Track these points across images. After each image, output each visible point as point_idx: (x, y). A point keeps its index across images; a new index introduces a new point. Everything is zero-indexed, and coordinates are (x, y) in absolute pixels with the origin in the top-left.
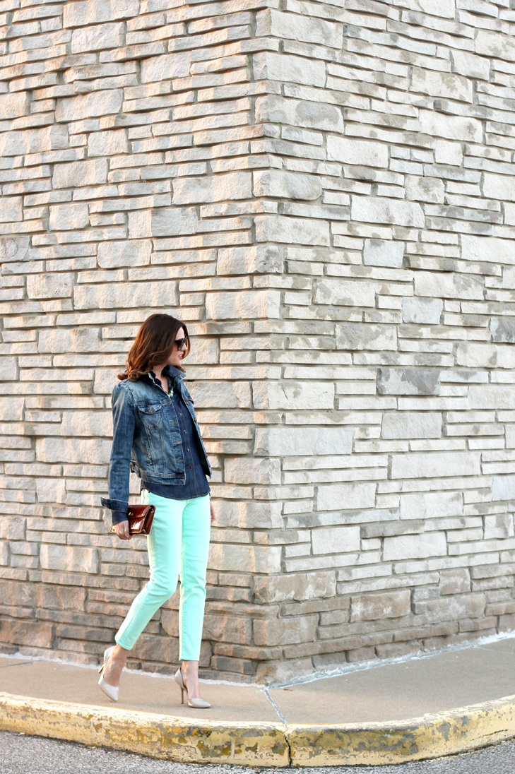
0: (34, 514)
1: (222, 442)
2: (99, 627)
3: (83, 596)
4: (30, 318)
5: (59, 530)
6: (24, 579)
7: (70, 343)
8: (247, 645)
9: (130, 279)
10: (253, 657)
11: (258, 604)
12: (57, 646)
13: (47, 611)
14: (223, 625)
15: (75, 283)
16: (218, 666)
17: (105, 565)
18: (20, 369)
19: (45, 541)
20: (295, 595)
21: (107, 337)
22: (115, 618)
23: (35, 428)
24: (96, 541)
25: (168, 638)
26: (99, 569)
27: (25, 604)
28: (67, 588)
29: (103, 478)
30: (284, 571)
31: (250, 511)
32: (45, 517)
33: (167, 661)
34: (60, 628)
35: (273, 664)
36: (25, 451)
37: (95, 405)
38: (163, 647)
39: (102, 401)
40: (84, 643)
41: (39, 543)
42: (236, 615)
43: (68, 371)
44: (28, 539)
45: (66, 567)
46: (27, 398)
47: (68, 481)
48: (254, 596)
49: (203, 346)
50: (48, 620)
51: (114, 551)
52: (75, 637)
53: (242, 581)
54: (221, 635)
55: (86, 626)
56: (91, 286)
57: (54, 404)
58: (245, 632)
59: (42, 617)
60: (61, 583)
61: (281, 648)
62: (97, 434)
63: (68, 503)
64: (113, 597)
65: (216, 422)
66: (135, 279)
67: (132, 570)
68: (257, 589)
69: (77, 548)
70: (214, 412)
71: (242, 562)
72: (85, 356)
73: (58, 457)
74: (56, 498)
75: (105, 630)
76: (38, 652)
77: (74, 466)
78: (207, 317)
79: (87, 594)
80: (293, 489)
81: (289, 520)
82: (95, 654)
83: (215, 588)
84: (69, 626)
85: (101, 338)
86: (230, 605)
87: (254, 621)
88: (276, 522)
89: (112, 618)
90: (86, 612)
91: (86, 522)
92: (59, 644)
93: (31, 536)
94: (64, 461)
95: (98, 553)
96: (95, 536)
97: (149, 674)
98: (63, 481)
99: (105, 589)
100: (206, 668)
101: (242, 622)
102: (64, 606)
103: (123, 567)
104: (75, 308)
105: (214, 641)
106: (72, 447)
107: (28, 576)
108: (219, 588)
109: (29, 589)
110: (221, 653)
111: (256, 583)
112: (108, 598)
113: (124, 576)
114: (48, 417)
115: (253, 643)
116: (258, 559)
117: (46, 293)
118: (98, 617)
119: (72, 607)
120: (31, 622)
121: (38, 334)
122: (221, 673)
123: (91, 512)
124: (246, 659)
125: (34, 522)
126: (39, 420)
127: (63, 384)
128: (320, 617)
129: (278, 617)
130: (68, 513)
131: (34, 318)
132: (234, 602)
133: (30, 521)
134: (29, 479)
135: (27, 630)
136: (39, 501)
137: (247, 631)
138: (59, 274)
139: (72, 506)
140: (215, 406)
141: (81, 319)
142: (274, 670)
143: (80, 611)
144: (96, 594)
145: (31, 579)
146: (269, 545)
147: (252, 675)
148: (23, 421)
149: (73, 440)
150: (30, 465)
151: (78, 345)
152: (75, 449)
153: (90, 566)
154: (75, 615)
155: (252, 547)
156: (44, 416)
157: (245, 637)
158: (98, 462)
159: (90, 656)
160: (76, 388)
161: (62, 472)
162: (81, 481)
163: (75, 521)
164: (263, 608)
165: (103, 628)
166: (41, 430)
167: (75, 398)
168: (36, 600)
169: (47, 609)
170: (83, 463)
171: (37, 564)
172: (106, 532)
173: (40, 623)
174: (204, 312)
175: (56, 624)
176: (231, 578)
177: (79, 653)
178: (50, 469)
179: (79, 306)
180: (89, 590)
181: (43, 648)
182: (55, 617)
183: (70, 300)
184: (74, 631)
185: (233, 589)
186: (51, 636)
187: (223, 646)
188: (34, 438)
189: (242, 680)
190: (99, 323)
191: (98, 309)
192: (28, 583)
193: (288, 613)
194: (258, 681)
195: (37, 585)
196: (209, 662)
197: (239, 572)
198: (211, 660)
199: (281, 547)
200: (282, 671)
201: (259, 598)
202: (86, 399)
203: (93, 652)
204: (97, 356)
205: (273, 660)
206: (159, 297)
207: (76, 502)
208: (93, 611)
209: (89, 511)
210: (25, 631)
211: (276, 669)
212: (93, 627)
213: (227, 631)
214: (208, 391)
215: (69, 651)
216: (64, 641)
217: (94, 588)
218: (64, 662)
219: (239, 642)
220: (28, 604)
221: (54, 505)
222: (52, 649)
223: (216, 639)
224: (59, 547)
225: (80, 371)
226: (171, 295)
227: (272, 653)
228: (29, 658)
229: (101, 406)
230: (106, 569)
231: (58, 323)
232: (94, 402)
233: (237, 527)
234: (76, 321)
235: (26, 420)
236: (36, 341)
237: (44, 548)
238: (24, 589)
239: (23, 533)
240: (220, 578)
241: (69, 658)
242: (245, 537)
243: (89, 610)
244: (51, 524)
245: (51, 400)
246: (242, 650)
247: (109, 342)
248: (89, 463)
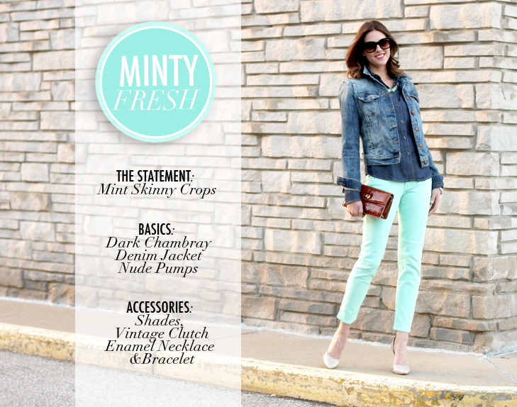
0: (259, 202)
1: (446, 139)
2: (321, 302)
3: (305, 274)
4: (258, 30)
5: (284, 216)
6: (249, 259)
7: (297, 52)
8: (466, 318)
10: (472, 329)
11: (476, 282)
12: (280, 318)
13: (271, 287)
14: (443, 300)
16: (436, 337)
17: (328, 247)
18: (247, 75)
19: (270, 226)
20: (509, 274)
21: (333, 46)
22: (336, 294)
23: (262, 127)
24: (320, 226)
25: (388, 312)
26: (322, 251)
27: (249, 281)
28: (290, 267)
29: (327, 171)
30: (500, 253)
31: (471, 199)
32: (269, 205)
33: (387, 332)
34: (283, 302)
35: (489, 335)
36: (251, 148)
37: (321, 106)
38: (383, 319)
39: (327, 103)
40: (307, 316)
41: (264, 228)
42: (455, 292)
43: (293, 77)
44: (253, 224)
45: (290, 249)
46: (254, 101)
47: (293, 173)
48: (473, 275)
49: (427, 53)
50: (271, 296)
51: (337, 235)
52: (298, 310)
53: (463, 261)
54: (441, 310)
55: (308, 300)
57: (280, 106)
58: (464, 306)
59: (266, 293)
60: (285, 263)
61: (495, 322)
62: (322, 132)
63: (294, 193)
64: (335, 275)
65: (439, 120)
67: (354, 252)
68: (478, 269)
69: (301, 232)
70: (438, 112)
71: (462, 245)
72: (311, 63)
73: (283, 153)
74: (280, 188)
75: (327, 305)
76: (262, 323)
77: (299, 160)
78: (432, 27)
79: (310, 273)
80: (508, 181)
81: (505, 208)
82: (316, 325)
83: (435, 267)
84: (291, 301)
85: (326, 47)
86: (451, 283)
87: (473, 297)
88: (495, 210)
89: (333, 294)
90: (308, 288)
91: (310, 209)
92: (282, 317)
93: (256, 222)
94: (289, 156)
95: (321, 237)
96: (319, 222)
97: (370, 343)
98: (288, 173)
99: (327, 268)
100: (425, 338)
101: (461, 298)
102: (286, 283)
103: (346, 249)
104: (302, 21)
105: (433, 314)
106: (297, 144)
107: (253, 256)
108: (440, 268)
109: (254, 268)
110: (440, 325)
111: (476, 263)
112: (331, 276)
113: (347, 257)
114: (274, 117)
115: (472, 316)
116: (478, 242)
117: (273, 8)
118: (320, 292)
119: (294, 284)
120: (254, 297)
121: (265, 45)
122: (439, 343)
123: (315, 201)
124: (464, 330)
125: (260, 210)
126: (265, 120)
127: (289, 88)
129: (494, 294)
130: (293, 201)
131: (262, 30)
132: (454, 280)
133: (255, 209)
134: (254, 172)
135: (251, 304)
136: (264, 191)
137: (466, 306)
139: (297, 195)
140: (439, 106)
141: (307, 30)
142: (490, 340)
143: (303, 287)
144: (319, 272)
145: (256, 259)
146: (488, 230)
147: (470, 345)
148: (250, 121)
149: (298, 137)
150: (256, 159)
151: (305, 53)
152: (300, 145)
153: (314, 247)
154: (298, 291)
155: (473, 231)
156: (270, 117)
157: (465, 311)
158: (323, 157)
159: (312, 327)
160: (304, 92)
161: (287, 165)
162: (305, 173)
163: (299, 209)
164: (482, 285)
165: (325, 302)
166: (266, 128)
167: (300, 101)
168: (260, 278)
169: (270, 285)
170: (307, 157)
171: (262, 246)
172: (330, 218)
173: (262, 297)
174: (428, 23)
175: (279, 299)
176: (452, 259)
177: (301, 324)
178: (275, 163)
179: (305, 19)
180: (312, 269)
181: (265, 319)
182: (278, 293)
183: (297, 14)
184: (296, 305)
185: (454, 269)
186: (274, 308)
187: (442, 319)
188: (260, 135)
189: (461, 349)
190: (326, 33)
191: (324, 22)
192: (253, 263)
193: (502, 290)
194: (477, 350)
195: (261, 265)
196: (428, 333)
197: (459, 254)
198: (430, 331)
199: (497, 232)
200: (497, 341)
201: (478, 277)
202: (312, 101)
204: (323, 63)
205: (490, 331)
206: (385, 10)
207: (300, 192)
208: (316, 287)
209: (313, 199)
210: (249, 305)
211: (493, 339)
212: (315, 301)
213: (447, 306)
214: (432, 93)
215: (291, 322)
216: (286, 313)
217: (316, 267)
218: (287, 332)
219: (458, 315)
220: (252, 281)
221: (279, 195)
222: (274, 320)
223: (435, 313)
224: (284, 231)
225: (306, 76)
226: (396, 8)
227: (489, 325)
228: (253, 328)
229: (327, 107)
230: (329, 251)
231: (285, 34)
232: (319, 103)
233: (458, 214)
234: (302, 32)
235: (253, 120)
236: (264, 50)
237: (269, 233)
238: (248, 268)
239: (248, 219)
240: (441, 259)
241: (292, 328)
242: (466, 222)
243: (311, 286)
244: (276, 211)
245: (277, 102)
246: (461, 322)
247: (335, 50)
248: (313, 158)
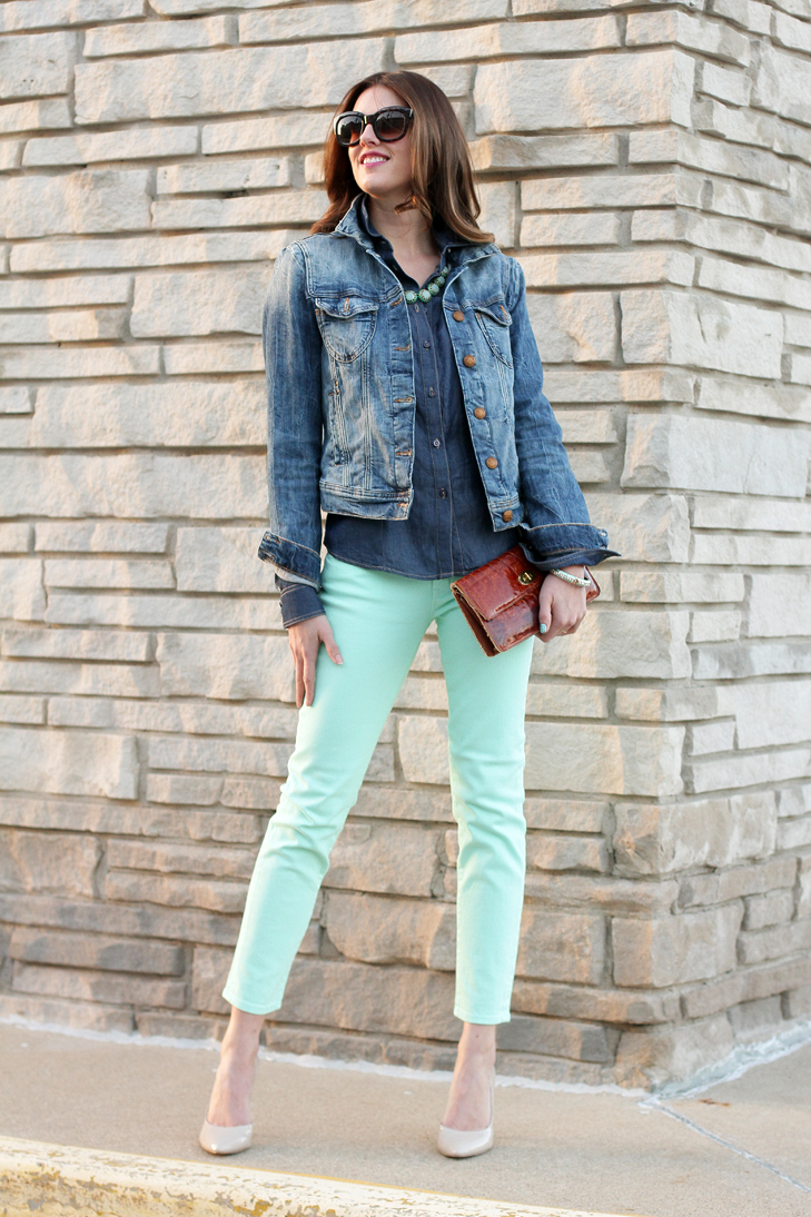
2: (137, 936)
3: (89, 855)
5: (23, 689)
7: (63, 211)
8: (592, 986)
9: (244, 38)
10: (612, 1017)
11: (623, 877)
12: (11, 982)
15: (78, 56)
17: (160, 777)
20: (712, 854)
21: (175, 189)
22: (185, 914)
24: (132, 716)
25: (343, 966)
26: (141, 789)
28: (42, 836)
29: (156, 555)
30: (689, 792)
31: (610, 633)
33: (342, 1025)
34: (21, 939)
35: (662, 1033)
37: (136, 366)
38: (328, 988)
39: (156, 355)
40: (94, 978)
42: (558, 907)
43: (52, 284)
45: (41, 784)
47: (50, 563)
48: (613, 856)
51: (186, 741)
52: (66, 961)
53: (580, 818)
55: (96, 933)
56: (125, 63)
57: (12, 369)
58: (587, 951)
60: (27, 822)
61: (675, 994)
62: (139, 440)
63: (53, 620)
64: (181, 859)
66: (259, 38)
67: (239, 791)
68: (630, 838)
69: (75, 734)
71: (579, 767)
72: (105, 242)
73: (21, 503)
74: (12, 608)
75: (154, 945)
77: (69, 524)
78: (480, 128)
79: (102, 852)
80: (710, 578)
81: (702, 657)
82: (122, 1005)
84: (44, 934)
85: (152, 195)
86: (544, 881)
87: (614, 921)
88: (680, 667)
89: (174, 914)
90: (97, 898)
91: (102, 668)
92: (17, 980)
94: (38, 513)
95: (139, 748)
96: (130, 704)
97: (289, 1058)
98: (35, 563)
99: (154, 838)
101: (578, 925)
102: (30, 882)
103: (214, 783)
104: (79, 120)
106: (63, 478)
111: (623, 821)
112: (168, 862)
113: (217, 805)
115: (609, 978)
116: (631, 759)
118: (133, 909)
119: (55, 884)
122: (507, 1057)
123: (119, 642)
124: (584, 1020)
127: (38, 316)
128: (747, 908)
129: (672, 913)
130: (52, 644)
132: (554, 873)
137: (594, 947)
138: (33, 37)
139: (63, 626)
141: (94, 147)
142: (666, 1048)
143: (81, 894)
144: (130, 851)
146: (661, 723)
147: (604, 1064)
149: (66, 458)
151: (89, 213)
152: (73, 480)
153: (116, 775)
154: (67, 904)
155: (615, 728)
157: (589, 963)
158: (142, 514)
159: (111, 1010)
160: (87, 325)
161: (32, 541)
162: (88, 563)
163: (69, 667)
164: (642, 888)
165: (149, 938)
167: (73, 352)
170: (93, 517)
172: (165, 692)
174: (470, 116)
175: (8, 929)
176: (548, 810)
177: (77, 1000)
179: (88, 115)
180: (110, 842)
182: (5, 911)
183: (64, 101)
184: (60, 946)
185: (553, 839)
189: (575, 1077)
190: (151, 154)
191: (145, 121)
193: (696, 900)
194: (627, 1079)
197: (568, 794)
199: (683, 730)
200: (684, 1053)
201: (628, 862)
202: (109, 351)
203: (118, 1000)
204: (142, 241)
205: (665, 1023)
206: (335, 81)
207: (74, 618)
208: (123, 895)
209: (114, 639)
211: (673, 1047)
212: (119, 935)
213: (533, 948)
215: (46, 996)
216: (30, 971)
217: (122, 836)
218: (34, 1025)
219: (568, 977)
221: (7, 626)
224: (23, 732)
225: (89, 280)
227: (663, 1005)
229: (154, 368)
230: (162, 788)
231: (27, 161)
232: (131, 358)
233: (567, 677)
234: (80, 153)
241: (49, 1013)
242: (591, 701)
243: (107, 892)
246: (576, 998)
247: (180, 202)
248: (111, 517)
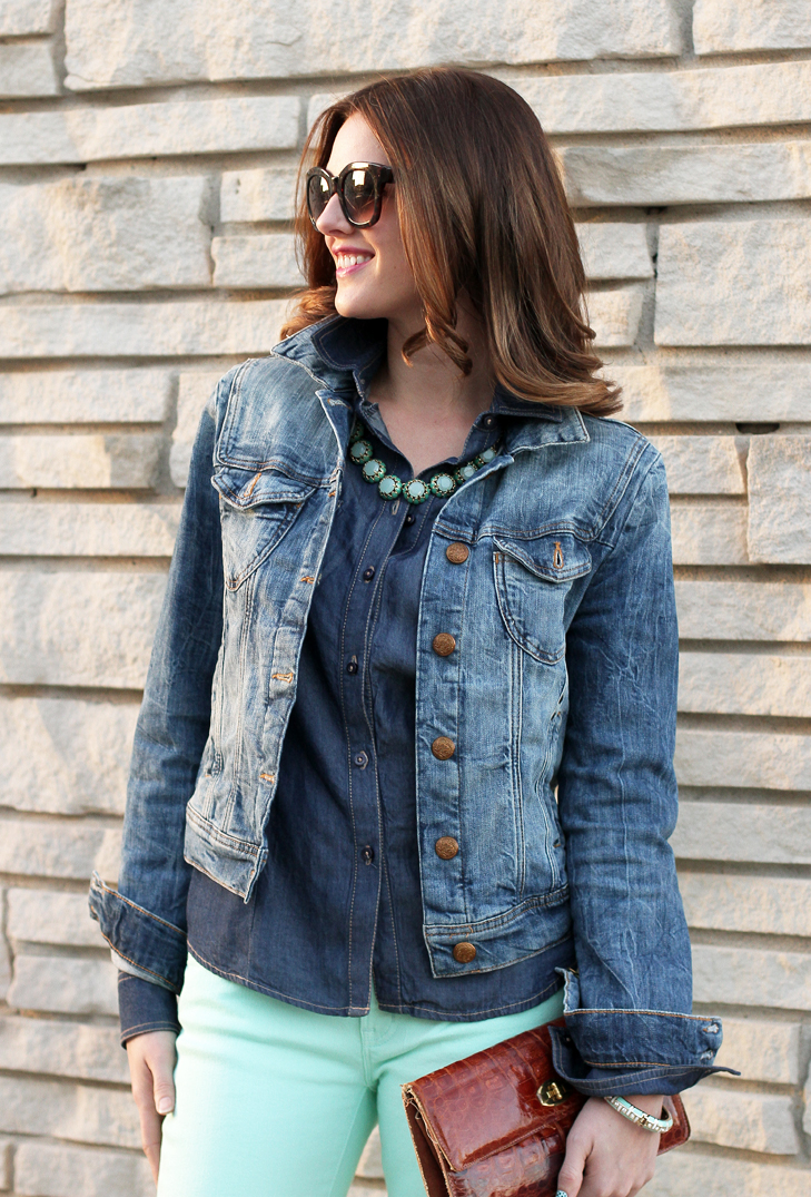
7: (42, 248)
21: (257, 214)
63: (24, 1001)
72: (123, 308)
77: (55, 827)
85: (212, 224)
104: (73, 83)
106: (46, 740)
139: (43, 1014)
141: (99, 133)
149: (50, 703)
151: (92, 255)
152: (62, 746)
160: (89, 462)
163: (55, 1087)
167: (63, 508)
179: (90, 72)
183: (44, 48)
190: (211, 147)
191: (199, 85)
202: (131, 511)
204: (192, 307)
207: (66, 1000)
225: (93, 377)
234: (73, 143)
